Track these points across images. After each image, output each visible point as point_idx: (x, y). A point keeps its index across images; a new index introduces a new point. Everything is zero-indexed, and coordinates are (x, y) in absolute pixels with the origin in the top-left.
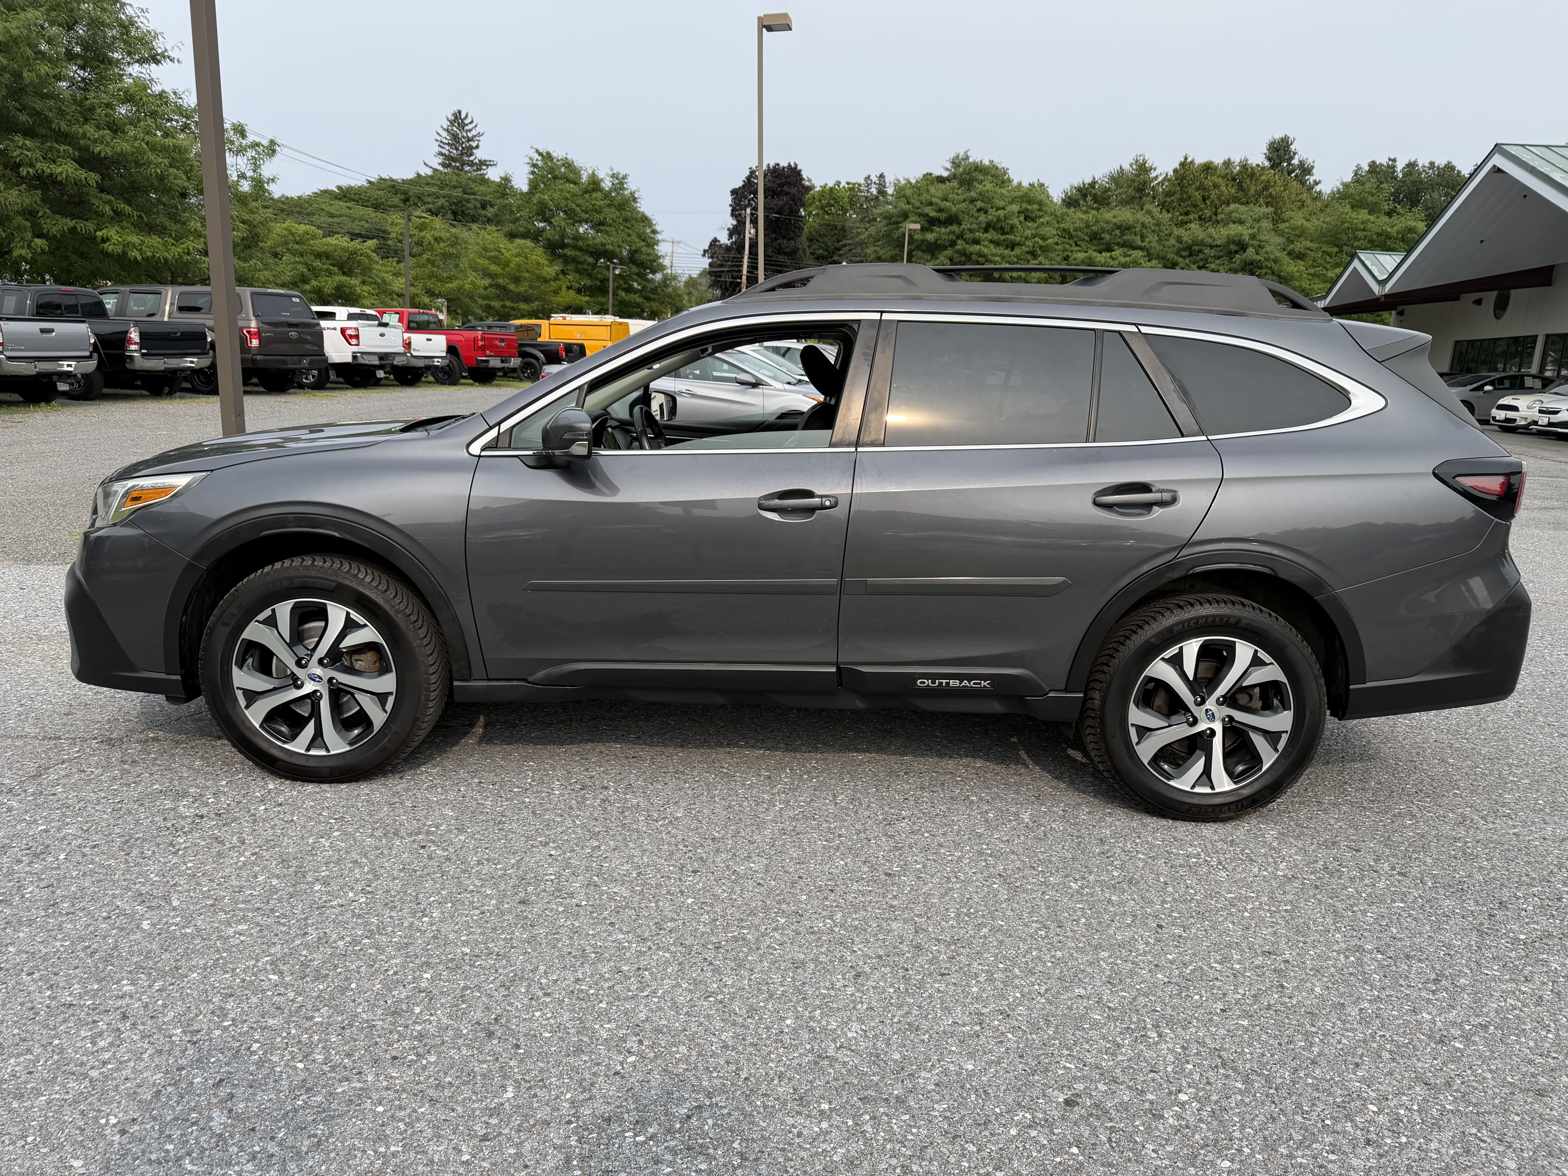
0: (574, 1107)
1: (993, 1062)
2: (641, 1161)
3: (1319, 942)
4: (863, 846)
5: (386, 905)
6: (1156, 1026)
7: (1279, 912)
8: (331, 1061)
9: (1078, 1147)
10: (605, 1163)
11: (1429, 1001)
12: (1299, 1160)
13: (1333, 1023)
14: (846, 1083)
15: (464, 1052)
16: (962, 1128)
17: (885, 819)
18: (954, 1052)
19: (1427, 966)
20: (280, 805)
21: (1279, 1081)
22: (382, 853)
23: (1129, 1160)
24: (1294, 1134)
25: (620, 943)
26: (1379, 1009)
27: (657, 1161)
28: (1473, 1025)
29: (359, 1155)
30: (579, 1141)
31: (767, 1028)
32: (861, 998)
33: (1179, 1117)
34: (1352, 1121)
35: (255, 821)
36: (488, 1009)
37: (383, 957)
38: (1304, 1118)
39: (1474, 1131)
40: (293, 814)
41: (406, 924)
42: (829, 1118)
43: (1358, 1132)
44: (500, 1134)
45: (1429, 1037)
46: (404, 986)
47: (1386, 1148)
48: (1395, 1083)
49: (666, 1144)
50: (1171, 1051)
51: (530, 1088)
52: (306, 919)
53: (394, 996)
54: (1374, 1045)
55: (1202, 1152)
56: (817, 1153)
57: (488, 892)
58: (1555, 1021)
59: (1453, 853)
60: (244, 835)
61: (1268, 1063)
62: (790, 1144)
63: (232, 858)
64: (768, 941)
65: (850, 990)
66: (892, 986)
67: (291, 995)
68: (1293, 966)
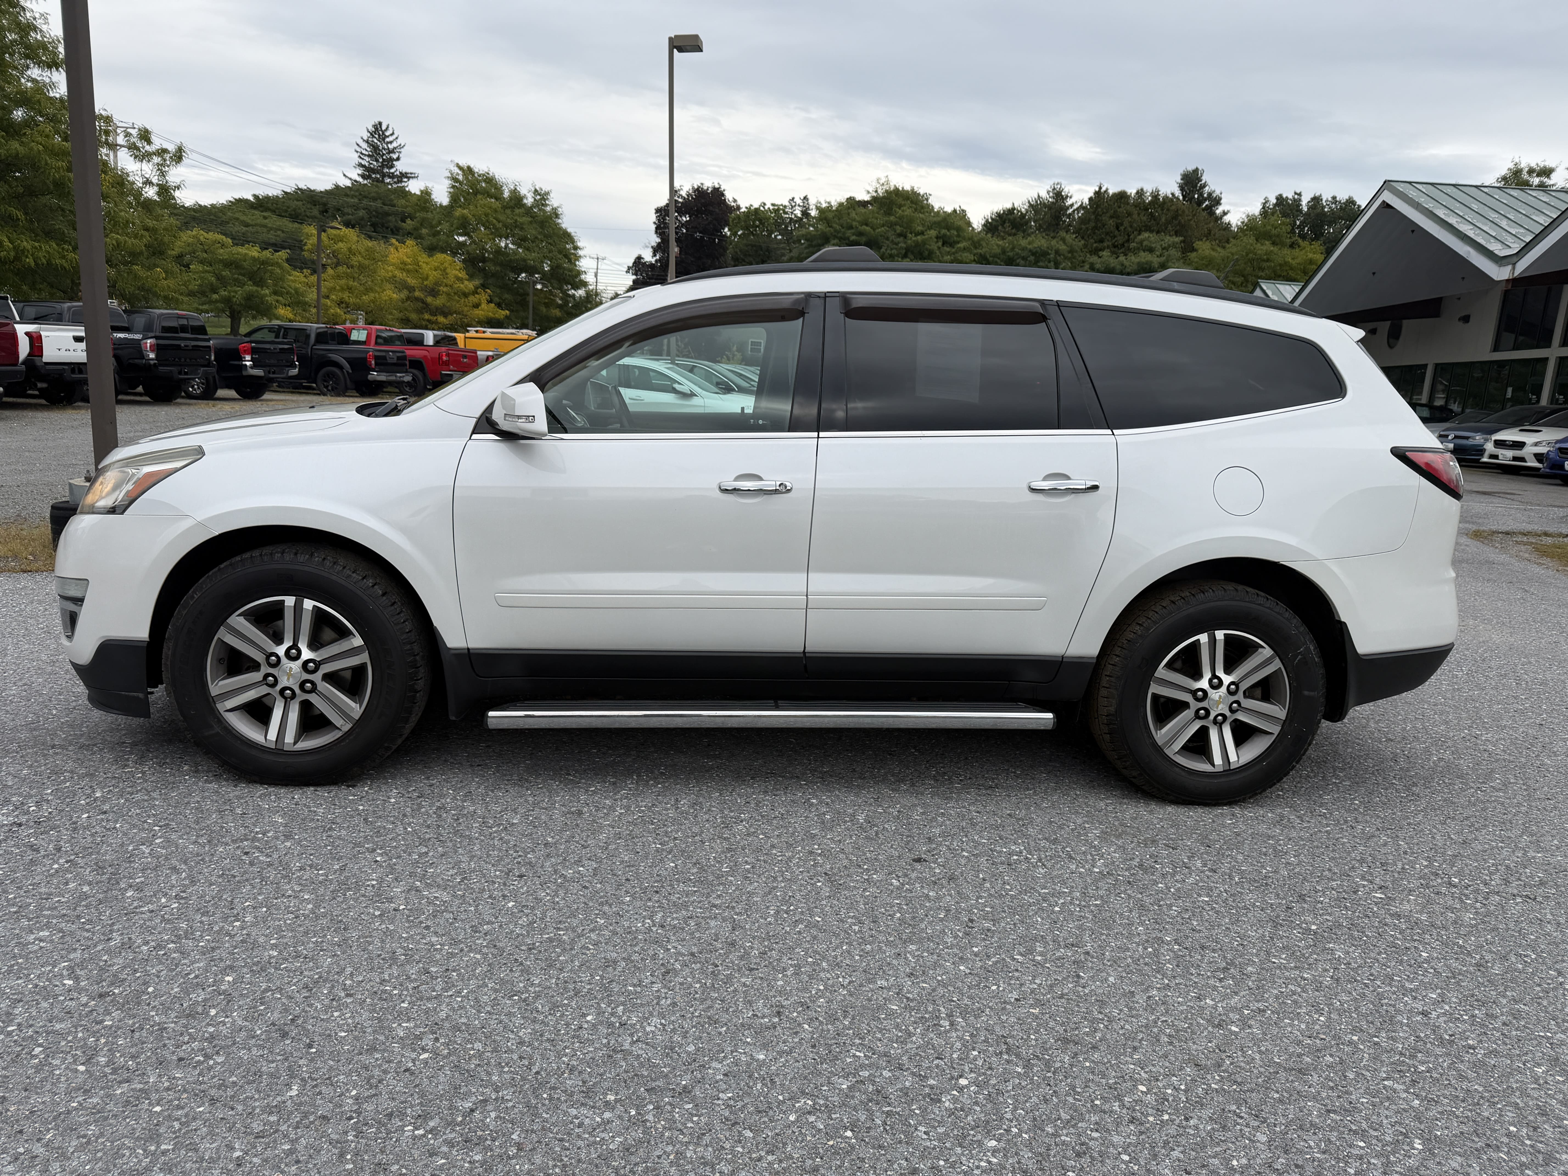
0: (357, 1104)
1: (783, 1052)
2: (416, 1154)
3: (1122, 934)
4: (696, 849)
5: (198, 910)
6: (950, 1016)
7: (1089, 907)
8: (113, 1064)
9: (852, 1130)
10: (379, 1157)
11: (1215, 988)
12: (1063, 1138)
13: (1121, 1010)
14: (636, 1075)
15: (254, 1051)
16: (742, 1116)
17: (723, 823)
18: (748, 1043)
19: (1219, 956)
20: (105, 813)
21: (1059, 1064)
22: (202, 860)
23: (900, 1142)
24: (1062, 1114)
25: (433, 945)
26: (1166, 996)
27: (433, 1154)
28: (1252, 1011)
29: (128, 1154)
30: (356, 1136)
31: (567, 1025)
32: (667, 993)
33: (955, 1100)
34: (1120, 1100)
35: (75, 829)
36: (286, 1010)
37: (186, 961)
38: (1075, 1099)
39: (1234, 1107)
40: (116, 822)
41: (216, 928)
42: (613, 1108)
43: (1124, 1111)
44: (277, 1131)
45: (1208, 1021)
46: (203, 989)
47: (1148, 1125)
48: (1167, 1064)
49: (444, 1137)
50: (960, 1038)
51: (316, 1086)
52: (113, 923)
53: (191, 999)
54: (1155, 1030)
55: (972, 1132)
56: (595, 1142)
57: (306, 897)
58: (1328, 1005)
59: (1264, 850)
60: (62, 843)
61: (1050, 1048)
62: (569, 1134)
63: (44, 866)
64: (583, 941)
65: (656, 987)
66: (699, 982)
67: (84, 1000)
68: (1093, 957)
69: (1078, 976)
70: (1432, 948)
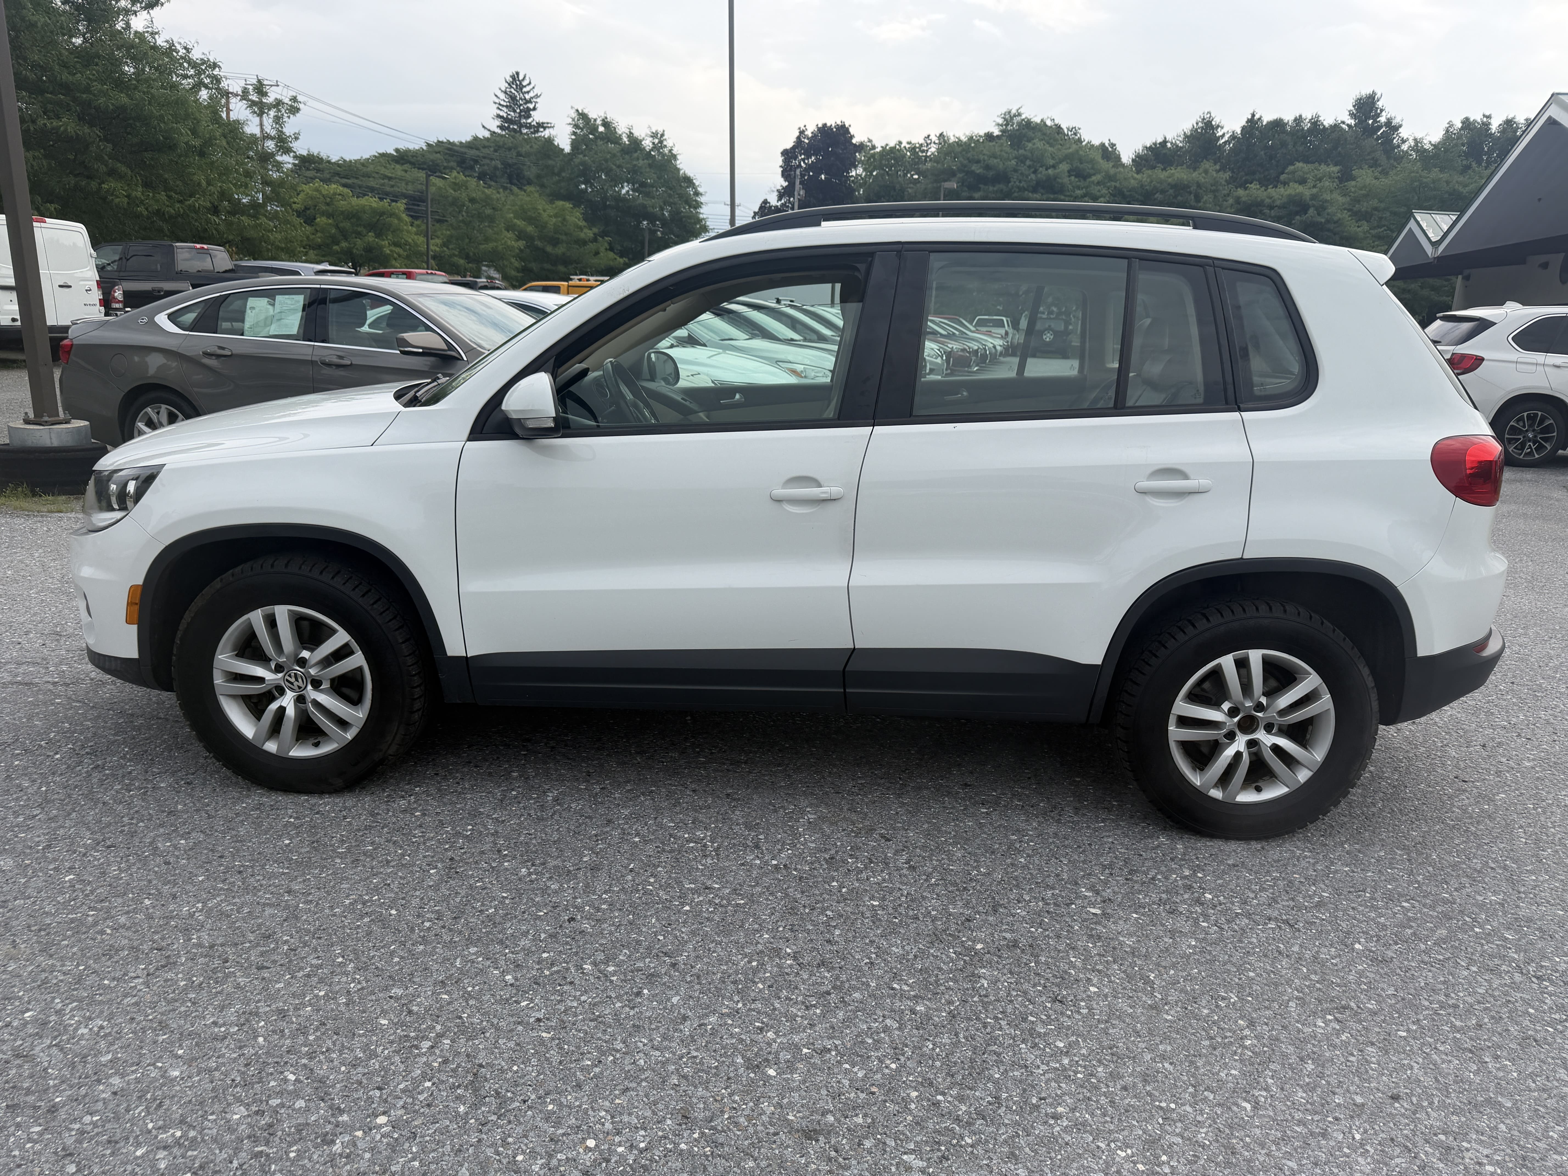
11: (792, 1017)
13: (651, 1040)
18: (177, 1056)
19: (831, 976)
28: (813, 1050)
32: (141, 990)
33: (351, 1144)
54: (672, 1068)
58: (916, 1048)
64: (107, 924)
68: (677, 970)
69: (639, 994)
70: (1110, 982)
